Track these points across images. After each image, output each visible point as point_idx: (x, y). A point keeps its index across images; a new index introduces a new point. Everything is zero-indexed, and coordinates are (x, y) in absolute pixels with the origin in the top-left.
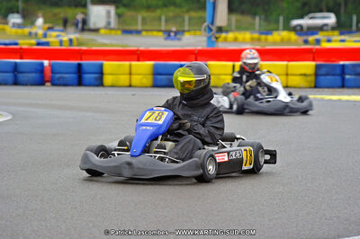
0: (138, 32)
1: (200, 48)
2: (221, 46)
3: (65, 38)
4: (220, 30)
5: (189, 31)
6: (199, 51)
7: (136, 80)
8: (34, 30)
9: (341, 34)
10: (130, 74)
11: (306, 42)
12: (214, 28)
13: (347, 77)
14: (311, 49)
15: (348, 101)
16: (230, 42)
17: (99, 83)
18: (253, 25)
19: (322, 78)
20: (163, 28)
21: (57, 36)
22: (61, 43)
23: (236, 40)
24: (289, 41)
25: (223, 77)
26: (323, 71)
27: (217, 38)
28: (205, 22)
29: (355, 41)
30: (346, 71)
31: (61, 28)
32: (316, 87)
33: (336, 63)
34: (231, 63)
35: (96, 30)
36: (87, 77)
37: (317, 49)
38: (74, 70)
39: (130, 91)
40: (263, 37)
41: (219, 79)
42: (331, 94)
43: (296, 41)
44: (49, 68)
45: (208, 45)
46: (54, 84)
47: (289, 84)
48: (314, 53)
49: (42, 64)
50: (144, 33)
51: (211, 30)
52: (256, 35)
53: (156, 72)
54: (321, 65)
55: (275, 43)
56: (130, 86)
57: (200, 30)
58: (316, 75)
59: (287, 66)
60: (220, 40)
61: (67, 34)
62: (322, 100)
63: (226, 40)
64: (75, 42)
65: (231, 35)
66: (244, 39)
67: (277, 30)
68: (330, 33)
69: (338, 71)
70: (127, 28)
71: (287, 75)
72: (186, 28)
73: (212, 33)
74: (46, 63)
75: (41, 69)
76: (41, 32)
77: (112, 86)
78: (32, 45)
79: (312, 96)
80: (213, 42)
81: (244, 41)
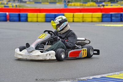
0: (40, 3)
1: (62, 8)
2: (69, 7)
3: (14, 5)
4: (69, 2)
5: (58, 2)
7: (39, 19)
8: (3, 2)
9: (111, 3)
10: (37, 17)
11: (99, 6)
12: (67, 1)
15: (113, 27)
17: (26, 20)
19: (104, 18)
20: (49, 1)
21: (11, 4)
22: (13, 6)
23: (74, 5)
24: (93, 6)
25: (69, 18)
26: (104, 16)
27: (68, 5)
29: (116, 6)
30: (113, 16)
31: (13, 1)
32: (102, 21)
33: (109, 13)
34: (72, 14)
35: (25, 2)
36: (22, 19)
38: (17, 16)
39: (37, 24)
40: (84, 4)
42: (107, 24)
43: (95, 6)
44: (8, 15)
45: (65, 7)
46: (10, 21)
47: (93, 21)
49: (6, 14)
50: (42, 3)
51: (65, 2)
52: (81, 4)
53: (46, 17)
54: (104, 14)
55: (88, 6)
56: (37, 22)
57: (62, 2)
58: (102, 17)
59: (92, 14)
61: (15, 3)
62: (104, 26)
63: (71, 5)
64: (18, 6)
65: (73, 4)
67: (89, 2)
68: (107, 3)
69: (110, 16)
70: (36, 1)
71: (92, 17)
72: (57, 1)
74: (7, 13)
75: (6, 16)
76: (5, 3)
77: (31, 22)
78: (2, 7)
79: (100, 25)
80: (66, 6)
81: (77, 6)
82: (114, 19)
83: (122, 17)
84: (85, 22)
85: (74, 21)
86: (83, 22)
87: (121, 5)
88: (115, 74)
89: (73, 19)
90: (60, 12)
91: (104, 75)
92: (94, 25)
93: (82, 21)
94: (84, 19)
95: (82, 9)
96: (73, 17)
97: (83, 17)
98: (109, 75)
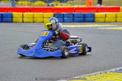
1: (9, 7)
2: (17, 6)
6: (9, 8)
9: (61, 2)
13: (65, 18)
14: (51, 8)
16: (20, 5)
23: (22, 4)
24: (42, 5)
25: (19, 18)
26: (56, 16)
27: (15, 3)
29: (66, 5)
30: (65, 16)
33: (61, 13)
34: (21, 13)
37: (54, 8)
40: (32, 3)
43: (45, 5)
45: (12, 6)
48: (53, 10)
52: (29, 3)
54: (56, 14)
55: (37, 6)
59: (43, 14)
65: (19, 3)
66: (25, 4)
67: (37, 1)
68: (57, 2)
69: (62, 16)
71: (43, 18)
80: (14, 5)
81: (25, 5)
82: (66, 19)
83: (74, 18)
84: (37, 22)
85: (24, 21)
86: (34, 22)
87: (71, 5)
89: (23, 19)
90: (8, 12)
93: (33, 21)
94: (35, 19)
95: (31, 8)
96: (23, 17)
97: (34, 18)
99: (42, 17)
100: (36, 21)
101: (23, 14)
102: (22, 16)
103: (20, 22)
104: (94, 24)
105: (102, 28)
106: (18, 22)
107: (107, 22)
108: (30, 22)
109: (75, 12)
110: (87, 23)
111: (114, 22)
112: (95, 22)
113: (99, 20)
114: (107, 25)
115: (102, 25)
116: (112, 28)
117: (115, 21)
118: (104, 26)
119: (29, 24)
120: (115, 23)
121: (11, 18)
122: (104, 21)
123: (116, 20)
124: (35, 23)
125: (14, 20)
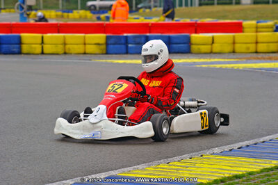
1: (14, 22)
4: (30, 8)
5: (4, 9)
6: (13, 24)
11: (99, 19)
13: (130, 45)
14: (102, 24)
15: (130, 64)
18: (57, 4)
19: (111, 46)
24: (86, 18)
25: (34, 46)
26: (112, 41)
27: (28, 15)
28: (17, 1)
30: (129, 41)
32: (107, 53)
33: (121, 35)
34: (40, 35)
37: (107, 24)
40: (65, 14)
41: (31, 48)
43: (91, 18)
45: (21, 21)
47: (87, 51)
48: (105, 27)
51: (22, 8)
52: (60, 13)
54: (110, 36)
55: (75, 19)
57: (14, 8)
58: (107, 44)
59: (84, 37)
60: (31, 16)
62: (112, 63)
66: (50, 15)
69: (123, 41)
71: (85, 44)
72: (3, 7)
73: (23, 11)
79: (104, 61)
80: (25, 18)
81: (51, 18)
82: (131, 47)
85: (45, 51)
86: (65, 53)
87: (146, 18)
88: (138, 169)
89: (42, 47)
91: (113, 173)
92: (90, 60)
93: (63, 52)
94: (67, 46)
95: (61, 24)
96: (43, 42)
97: (65, 44)
98: (124, 172)
99: (83, 42)
100: (70, 52)
101: (42, 37)
102: (40, 42)
103: (38, 54)
104: (188, 58)
105: (204, 66)
106: (33, 54)
107: (215, 53)
108: (57, 54)
109: (150, 33)
110: (175, 55)
111: (230, 53)
112: (192, 53)
113: (199, 49)
114: (214, 58)
115: (204, 59)
116: (224, 66)
117: (232, 50)
118: (209, 60)
119: (54, 56)
120: (232, 55)
121: (17, 46)
122: (209, 51)
123: (234, 49)
124: (67, 56)
125: (25, 48)
